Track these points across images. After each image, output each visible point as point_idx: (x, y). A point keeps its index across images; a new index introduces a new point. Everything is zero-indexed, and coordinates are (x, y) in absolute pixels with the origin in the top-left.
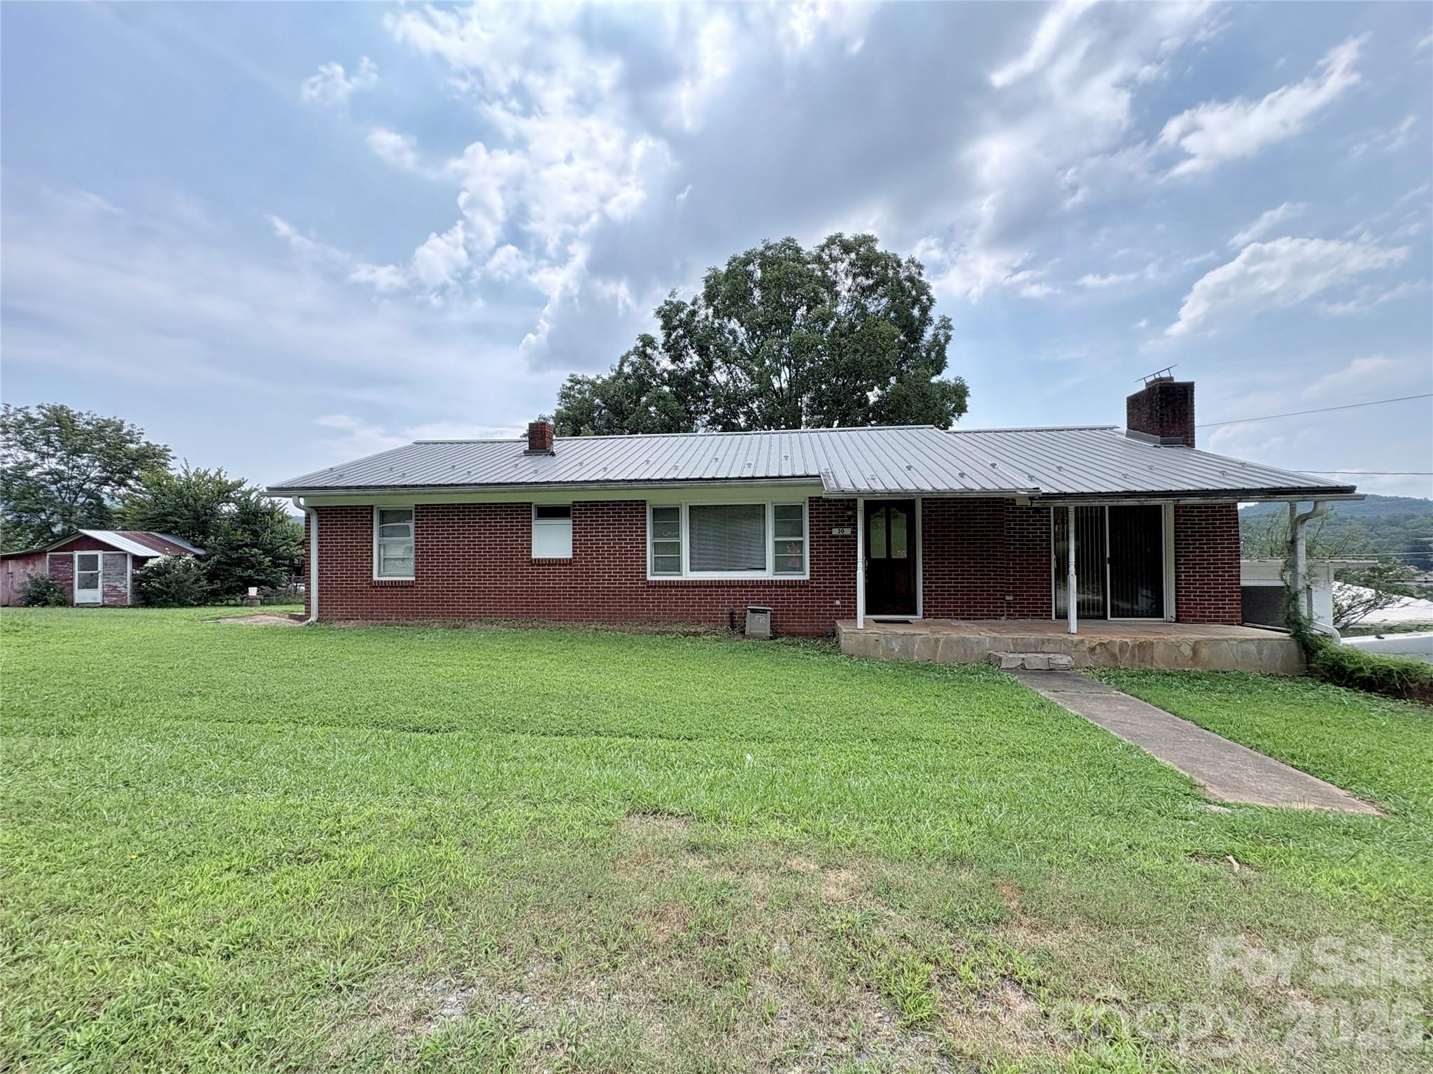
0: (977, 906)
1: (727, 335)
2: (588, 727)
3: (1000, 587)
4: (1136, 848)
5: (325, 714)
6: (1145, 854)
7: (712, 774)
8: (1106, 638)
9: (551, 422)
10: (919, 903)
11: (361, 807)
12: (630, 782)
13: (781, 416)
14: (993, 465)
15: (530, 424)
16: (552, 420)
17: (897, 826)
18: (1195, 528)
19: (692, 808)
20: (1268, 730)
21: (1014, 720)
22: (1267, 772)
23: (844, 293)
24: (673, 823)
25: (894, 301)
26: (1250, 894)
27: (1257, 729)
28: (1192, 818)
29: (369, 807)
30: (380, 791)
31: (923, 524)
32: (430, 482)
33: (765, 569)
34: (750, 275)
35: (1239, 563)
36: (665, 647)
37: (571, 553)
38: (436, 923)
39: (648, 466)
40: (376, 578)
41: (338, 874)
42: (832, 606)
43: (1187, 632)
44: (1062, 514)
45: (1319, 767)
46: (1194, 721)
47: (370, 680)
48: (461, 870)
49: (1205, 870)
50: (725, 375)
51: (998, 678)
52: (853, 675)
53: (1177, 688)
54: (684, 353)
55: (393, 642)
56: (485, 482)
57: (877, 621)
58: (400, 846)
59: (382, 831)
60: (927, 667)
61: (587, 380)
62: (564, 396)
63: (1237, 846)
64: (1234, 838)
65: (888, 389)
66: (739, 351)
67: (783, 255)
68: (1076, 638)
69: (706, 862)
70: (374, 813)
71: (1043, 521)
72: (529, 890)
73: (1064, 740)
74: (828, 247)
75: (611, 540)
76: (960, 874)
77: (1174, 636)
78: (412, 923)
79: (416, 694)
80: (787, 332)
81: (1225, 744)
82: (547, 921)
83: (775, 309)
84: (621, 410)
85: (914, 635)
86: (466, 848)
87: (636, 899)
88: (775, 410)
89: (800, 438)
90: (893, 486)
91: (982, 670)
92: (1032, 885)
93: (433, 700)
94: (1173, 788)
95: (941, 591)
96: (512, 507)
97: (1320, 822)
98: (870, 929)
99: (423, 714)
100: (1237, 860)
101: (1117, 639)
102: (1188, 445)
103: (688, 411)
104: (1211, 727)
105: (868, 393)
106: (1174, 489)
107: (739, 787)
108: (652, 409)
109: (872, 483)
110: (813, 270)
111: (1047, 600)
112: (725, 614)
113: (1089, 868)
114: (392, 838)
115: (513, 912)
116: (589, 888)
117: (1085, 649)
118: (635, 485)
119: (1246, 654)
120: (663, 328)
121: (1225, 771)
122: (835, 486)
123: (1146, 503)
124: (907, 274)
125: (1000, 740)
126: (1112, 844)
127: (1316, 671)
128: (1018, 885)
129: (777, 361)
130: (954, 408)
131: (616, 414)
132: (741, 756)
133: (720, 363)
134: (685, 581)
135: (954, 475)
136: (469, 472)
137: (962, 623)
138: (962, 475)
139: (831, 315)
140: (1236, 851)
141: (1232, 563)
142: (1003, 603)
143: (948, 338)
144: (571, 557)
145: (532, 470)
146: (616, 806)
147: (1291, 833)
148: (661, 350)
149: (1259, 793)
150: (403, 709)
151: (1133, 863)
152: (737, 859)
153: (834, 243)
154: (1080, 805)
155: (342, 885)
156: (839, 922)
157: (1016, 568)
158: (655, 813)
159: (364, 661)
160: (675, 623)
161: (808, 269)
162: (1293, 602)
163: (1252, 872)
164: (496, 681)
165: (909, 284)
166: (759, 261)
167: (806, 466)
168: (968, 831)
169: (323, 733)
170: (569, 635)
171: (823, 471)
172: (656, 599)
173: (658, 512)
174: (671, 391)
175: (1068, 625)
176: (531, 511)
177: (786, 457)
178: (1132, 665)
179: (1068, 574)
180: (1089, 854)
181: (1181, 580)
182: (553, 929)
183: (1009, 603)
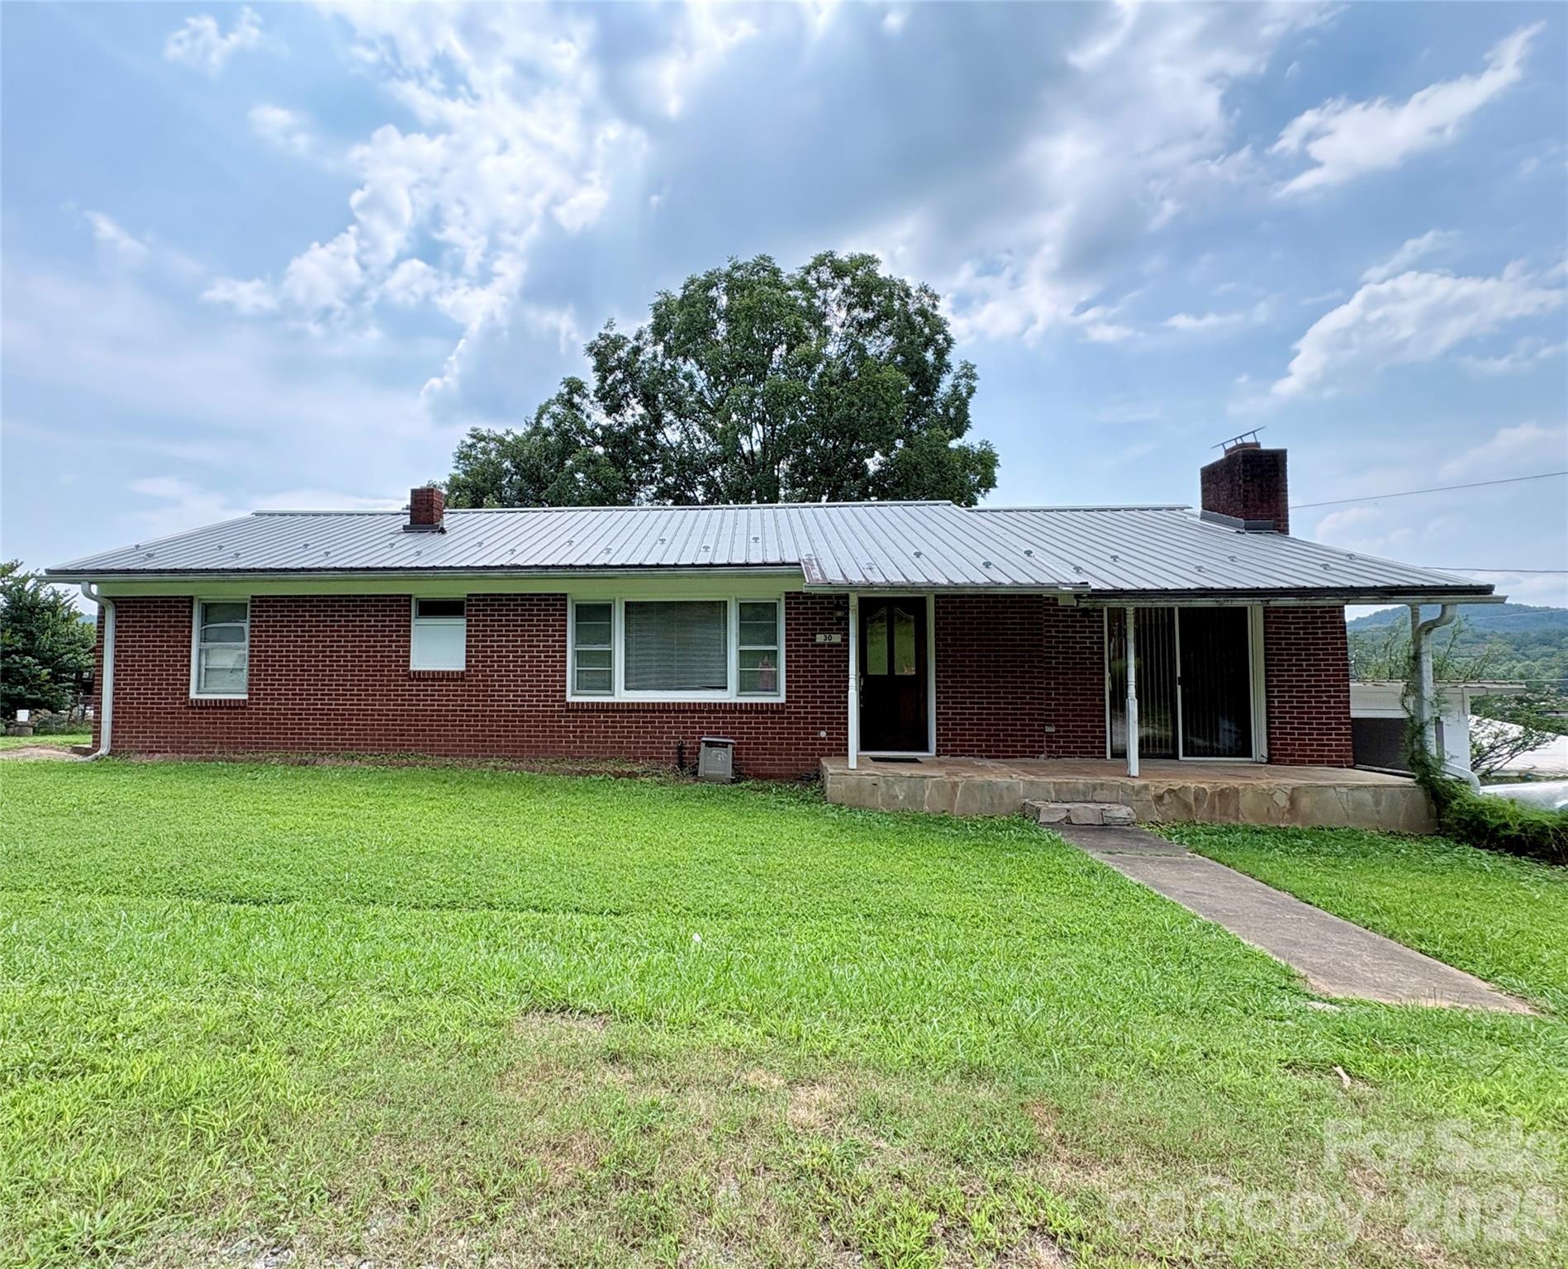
0: (998, 1134)
1: (681, 381)
2: (478, 896)
3: (1039, 714)
4: (1213, 1057)
5: (109, 878)
6: (1225, 1065)
7: (644, 960)
8: (1177, 784)
9: (445, 491)
10: (921, 1129)
11: (148, 1002)
12: (530, 969)
13: (752, 488)
14: (1028, 553)
15: (414, 492)
16: (444, 488)
17: (894, 1027)
18: (1290, 639)
19: (614, 1003)
20: (1388, 904)
21: (1055, 891)
22: (1387, 959)
23: (836, 329)
24: (587, 1024)
25: (901, 340)
26: (1364, 1117)
27: (1374, 904)
28: (1289, 1018)
29: (159, 1001)
30: (177, 980)
31: (936, 629)
32: (272, 566)
33: (726, 688)
34: (712, 302)
35: (1348, 686)
36: (588, 791)
37: (464, 664)
38: (243, 1160)
39: (571, 548)
40: (193, 695)
41: (107, 1092)
42: (816, 739)
43: (1284, 776)
44: (1118, 616)
45: (1455, 952)
46: (1293, 893)
47: (176, 832)
48: (284, 1086)
49: (1306, 1085)
50: (678, 433)
51: (1035, 835)
52: (842, 831)
53: (1270, 849)
54: (623, 402)
55: (214, 782)
56: (349, 566)
57: (875, 759)
58: (199, 1053)
59: (175, 1034)
60: (941, 820)
61: (493, 436)
62: (463, 457)
63: (1348, 1055)
64: (1343, 1044)
65: (893, 454)
66: (697, 402)
67: (756, 278)
68: (1138, 783)
69: (629, 1076)
70: (166, 1010)
71: (1093, 627)
72: (379, 1114)
73: (1122, 916)
74: (815, 268)
75: (519, 646)
76: (977, 1092)
77: (1265, 781)
78: (209, 1159)
79: (240, 852)
80: (760, 378)
81: (1332, 923)
82: (402, 1156)
83: (745, 348)
84: (538, 477)
85: (925, 777)
86: (293, 1056)
87: (528, 1125)
88: (744, 479)
89: (775, 515)
90: (897, 578)
91: (1014, 824)
92: (1074, 1106)
93: (263, 860)
94: (1265, 979)
95: (961, 719)
96: (385, 601)
97: (1456, 1022)
98: (852, 1166)
99: (247, 879)
100: (1347, 1073)
101: (1192, 785)
102: (1280, 531)
103: (627, 480)
104: (1315, 900)
105: (867, 461)
106: (1262, 586)
107: (680, 976)
108: (579, 476)
109: (868, 573)
110: (796, 298)
111: (1100, 732)
112: (671, 748)
113: (1150, 1083)
114: (190, 1044)
115: (353, 1143)
116: (463, 1112)
117: (1150, 798)
118: (552, 572)
119: (1359, 805)
120: (596, 369)
121: (1333, 957)
122: (819, 577)
123: (1226, 605)
124: (918, 306)
125: (1036, 916)
126: (1182, 1051)
127: (1449, 828)
128: (1055, 1105)
129: (746, 415)
130: (979, 481)
131: (530, 481)
132: (686, 937)
133: (672, 417)
134: (618, 704)
135: (977, 565)
136: (327, 553)
137: (989, 763)
138: (987, 565)
139: (818, 357)
140: (1346, 1060)
141: (1339, 686)
142: (1042, 736)
143: (971, 391)
144: (464, 669)
145: (414, 551)
146: (509, 1001)
147: (1418, 1037)
148: (592, 398)
149: (1377, 986)
150: (221, 871)
151: (1210, 1077)
152: (674, 1072)
153: (823, 264)
154: (1141, 1000)
155: (112, 1107)
156: (809, 1155)
157: (1059, 689)
158: (563, 1010)
159: (171, 807)
160: (604, 760)
161: (789, 296)
162: (1418, 737)
163: (1367, 1088)
164: (354, 835)
165: (920, 319)
166: (724, 285)
167: (782, 550)
168: (989, 1034)
169: (104, 904)
170: (457, 775)
171: (805, 558)
172: (578, 727)
173: (584, 611)
174: (605, 454)
175: (1127, 765)
176: (410, 606)
177: (756, 539)
178: (1212, 820)
179: (1127, 697)
180: (1151, 1063)
181: (1274, 707)
182: (410, 1168)
183: (1049, 735)
